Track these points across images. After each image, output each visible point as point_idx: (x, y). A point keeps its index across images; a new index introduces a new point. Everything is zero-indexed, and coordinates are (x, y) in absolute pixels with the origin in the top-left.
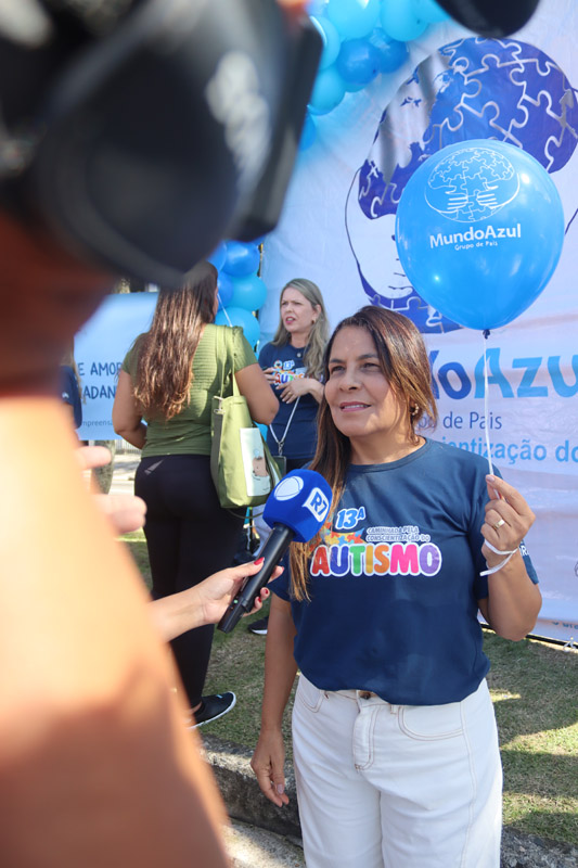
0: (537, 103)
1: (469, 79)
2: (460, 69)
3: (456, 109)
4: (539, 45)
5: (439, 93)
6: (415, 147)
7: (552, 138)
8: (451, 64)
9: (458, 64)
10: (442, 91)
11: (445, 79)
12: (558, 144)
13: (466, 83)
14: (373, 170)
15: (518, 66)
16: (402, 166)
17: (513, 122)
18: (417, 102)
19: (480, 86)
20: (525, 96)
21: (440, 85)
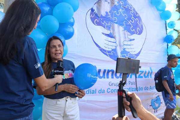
0: (136, 20)
1: (122, 6)
2: (122, 4)
3: (119, 11)
4: (136, 10)
5: (116, 5)
6: (107, 13)
7: (138, 28)
8: (120, 1)
9: (122, 2)
10: (117, 5)
11: (117, 3)
12: (139, 30)
13: (122, 7)
14: (94, 12)
15: (132, 11)
16: (103, 15)
17: (130, 21)
18: (109, 3)
19: (124, 10)
20: (133, 17)
21: (116, 3)
